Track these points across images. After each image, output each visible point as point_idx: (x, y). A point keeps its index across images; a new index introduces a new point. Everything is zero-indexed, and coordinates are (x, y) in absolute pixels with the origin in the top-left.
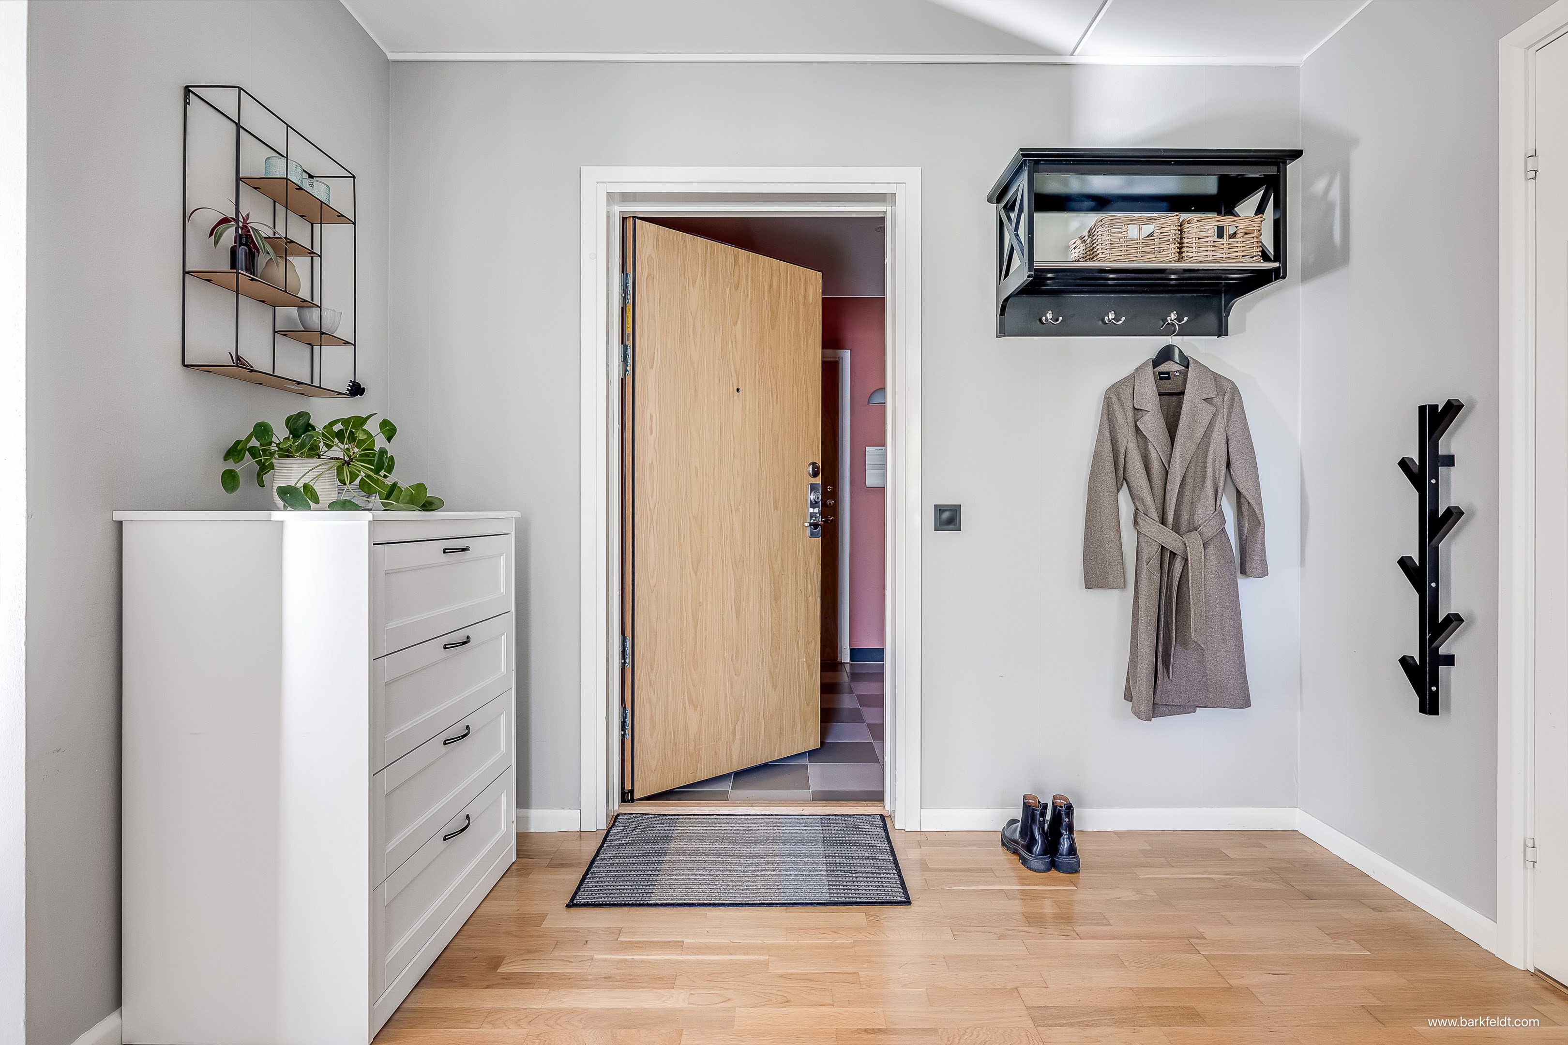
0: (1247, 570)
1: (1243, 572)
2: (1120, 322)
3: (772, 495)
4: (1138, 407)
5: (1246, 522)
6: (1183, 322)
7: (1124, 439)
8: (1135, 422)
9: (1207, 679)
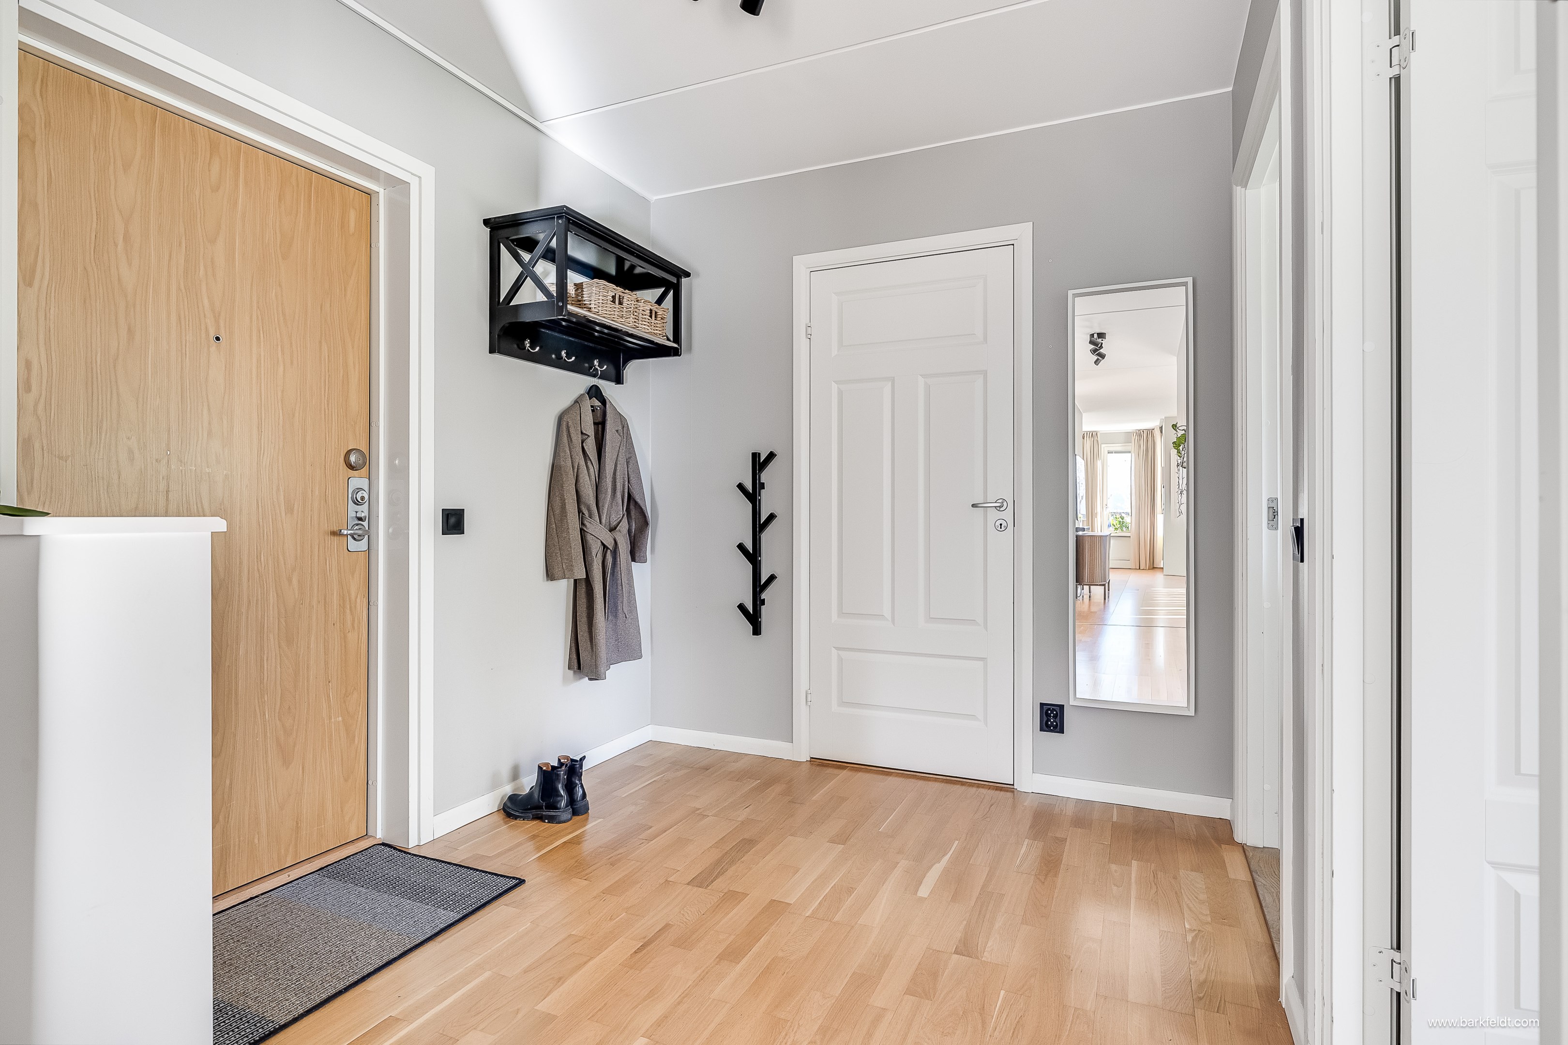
0: (637, 558)
1: (633, 560)
2: (570, 360)
3: (282, 493)
4: (585, 432)
5: (634, 523)
6: (603, 369)
7: (577, 457)
8: (582, 443)
9: (618, 642)
